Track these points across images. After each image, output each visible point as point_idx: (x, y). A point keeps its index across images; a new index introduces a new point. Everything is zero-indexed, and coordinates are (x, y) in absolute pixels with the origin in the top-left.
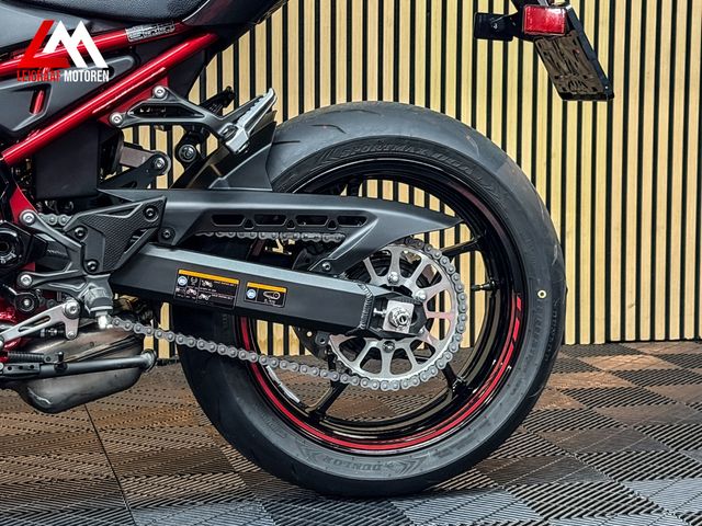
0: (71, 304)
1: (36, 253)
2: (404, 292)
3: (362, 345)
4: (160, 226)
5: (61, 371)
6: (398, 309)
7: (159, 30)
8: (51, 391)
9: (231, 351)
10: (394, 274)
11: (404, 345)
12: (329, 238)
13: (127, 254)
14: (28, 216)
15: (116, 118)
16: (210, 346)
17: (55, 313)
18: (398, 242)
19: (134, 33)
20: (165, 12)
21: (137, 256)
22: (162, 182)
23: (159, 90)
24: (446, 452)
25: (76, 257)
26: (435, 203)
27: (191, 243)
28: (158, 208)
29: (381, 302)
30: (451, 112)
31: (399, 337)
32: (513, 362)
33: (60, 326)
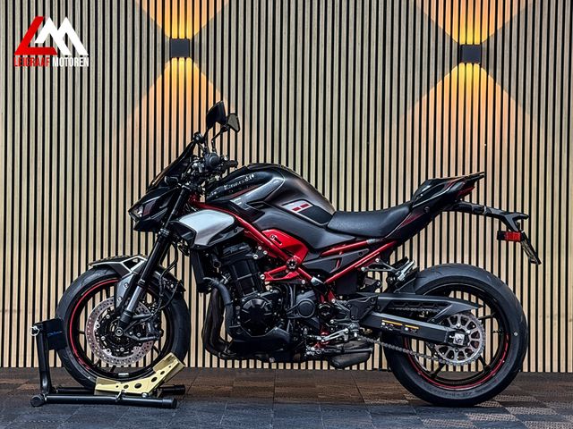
0: (346, 329)
1: (335, 312)
2: (463, 331)
3: (447, 349)
4: (376, 305)
5: (343, 352)
6: (458, 336)
7: (378, 240)
8: (340, 360)
9: (400, 349)
10: (459, 324)
11: (463, 350)
12: (435, 311)
13: (365, 314)
14: (333, 301)
15: (363, 269)
16: (393, 347)
17: (341, 332)
18: (460, 313)
19: (369, 241)
20: (379, 235)
21: (369, 315)
22: (378, 291)
23: (377, 260)
24: (481, 391)
25: (348, 314)
26: (473, 299)
27: (385, 311)
28: (376, 299)
29: (453, 333)
30: (481, 266)
31: (461, 347)
32: (505, 360)
33: (342, 337)
